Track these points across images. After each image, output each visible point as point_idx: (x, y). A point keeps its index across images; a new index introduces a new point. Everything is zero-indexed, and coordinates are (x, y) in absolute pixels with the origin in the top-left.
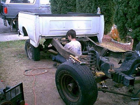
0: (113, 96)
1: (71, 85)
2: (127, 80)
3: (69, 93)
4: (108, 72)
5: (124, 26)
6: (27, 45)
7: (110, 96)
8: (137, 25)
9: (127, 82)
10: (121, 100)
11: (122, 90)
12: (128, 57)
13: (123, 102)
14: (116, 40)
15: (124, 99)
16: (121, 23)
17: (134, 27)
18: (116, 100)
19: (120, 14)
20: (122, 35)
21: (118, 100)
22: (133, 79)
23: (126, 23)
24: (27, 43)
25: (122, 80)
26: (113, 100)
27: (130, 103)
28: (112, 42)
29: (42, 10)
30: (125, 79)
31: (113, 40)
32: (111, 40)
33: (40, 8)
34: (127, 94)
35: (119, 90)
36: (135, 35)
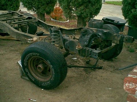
0: (75, 70)
1: (40, 66)
2: (96, 53)
3: (38, 75)
4: (76, 48)
5: (68, 5)
7: (73, 70)
8: (81, 3)
9: (95, 55)
10: (83, 72)
11: (80, 63)
12: (84, 33)
13: (85, 73)
14: (55, 19)
15: (85, 71)
17: (78, 5)
18: (79, 73)
21: (81, 73)
22: (100, 51)
23: (70, 2)
25: (90, 54)
26: (77, 73)
27: (91, 73)
28: (52, 21)
30: (93, 52)
31: (52, 19)
32: (50, 19)
34: (86, 66)
35: (78, 63)
36: (80, 13)
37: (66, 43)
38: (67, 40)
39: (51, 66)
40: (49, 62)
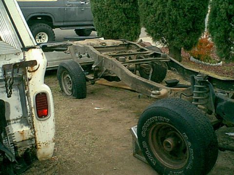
0: (231, 156)
1: (169, 140)
5: (226, 36)
6: (62, 72)
7: (226, 155)
14: (199, 59)
16: (223, 31)
19: (220, 16)
20: (222, 51)
24: (62, 68)
28: (192, 61)
29: (71, 10)
31: (192, 59)
32: (189, 59)
33: (67, 7)
37: (220, 104)
38: (222, 100)
39: (190, 144)
40: (186, 136)
